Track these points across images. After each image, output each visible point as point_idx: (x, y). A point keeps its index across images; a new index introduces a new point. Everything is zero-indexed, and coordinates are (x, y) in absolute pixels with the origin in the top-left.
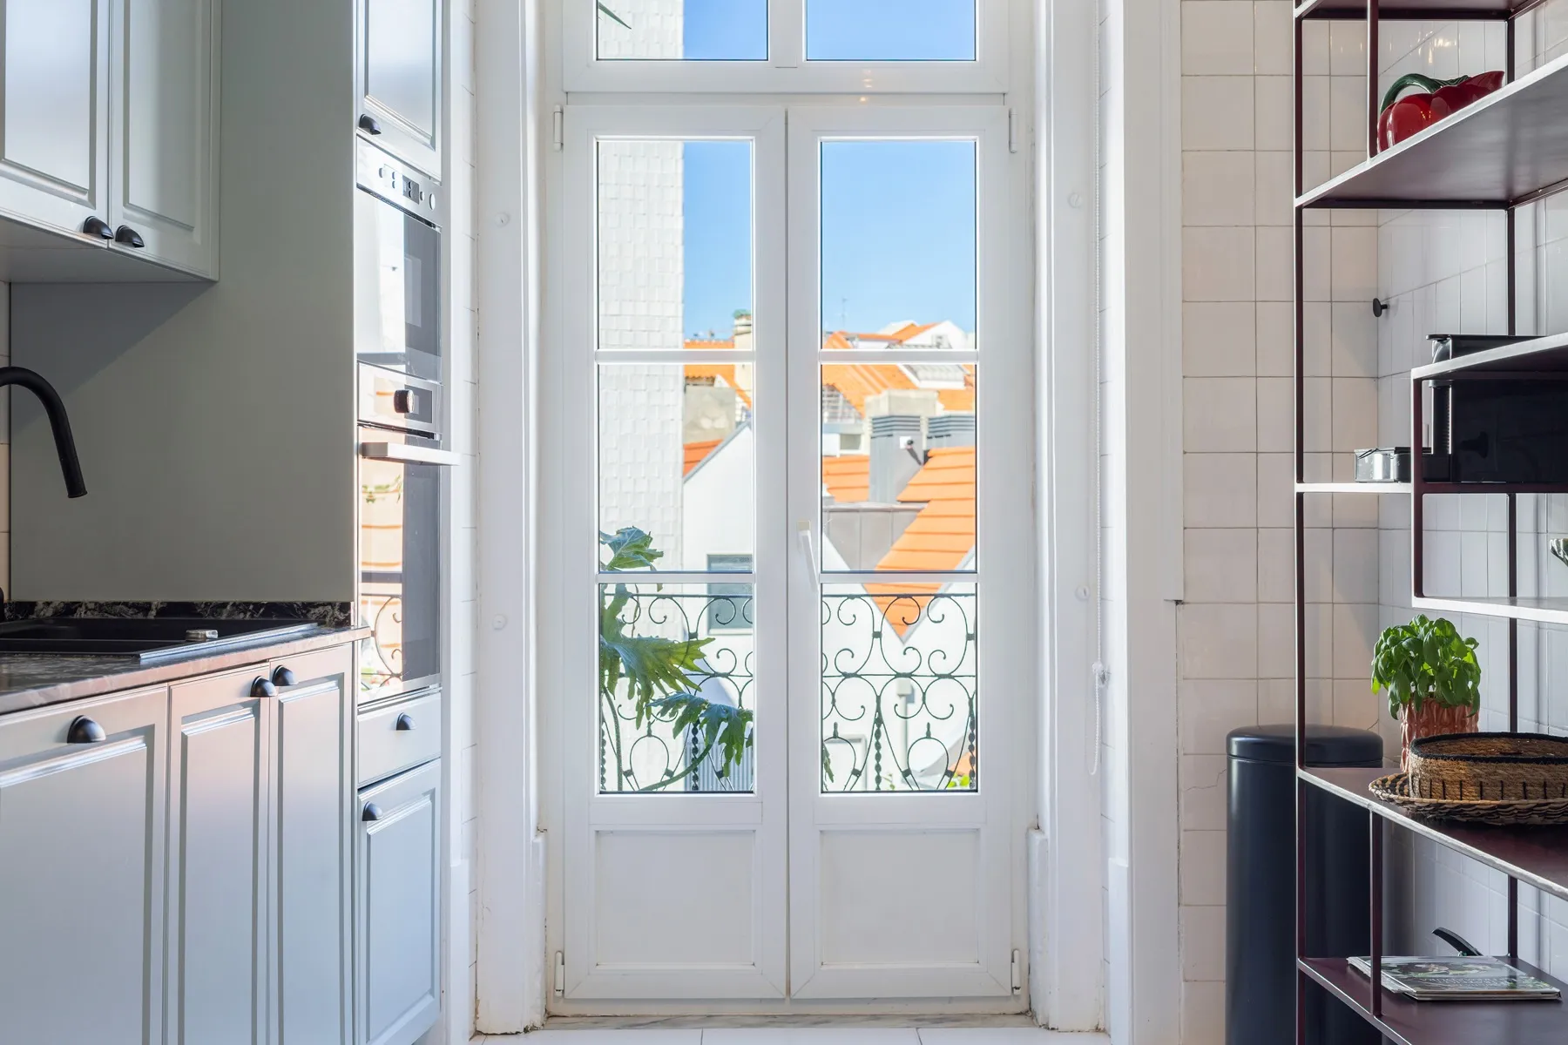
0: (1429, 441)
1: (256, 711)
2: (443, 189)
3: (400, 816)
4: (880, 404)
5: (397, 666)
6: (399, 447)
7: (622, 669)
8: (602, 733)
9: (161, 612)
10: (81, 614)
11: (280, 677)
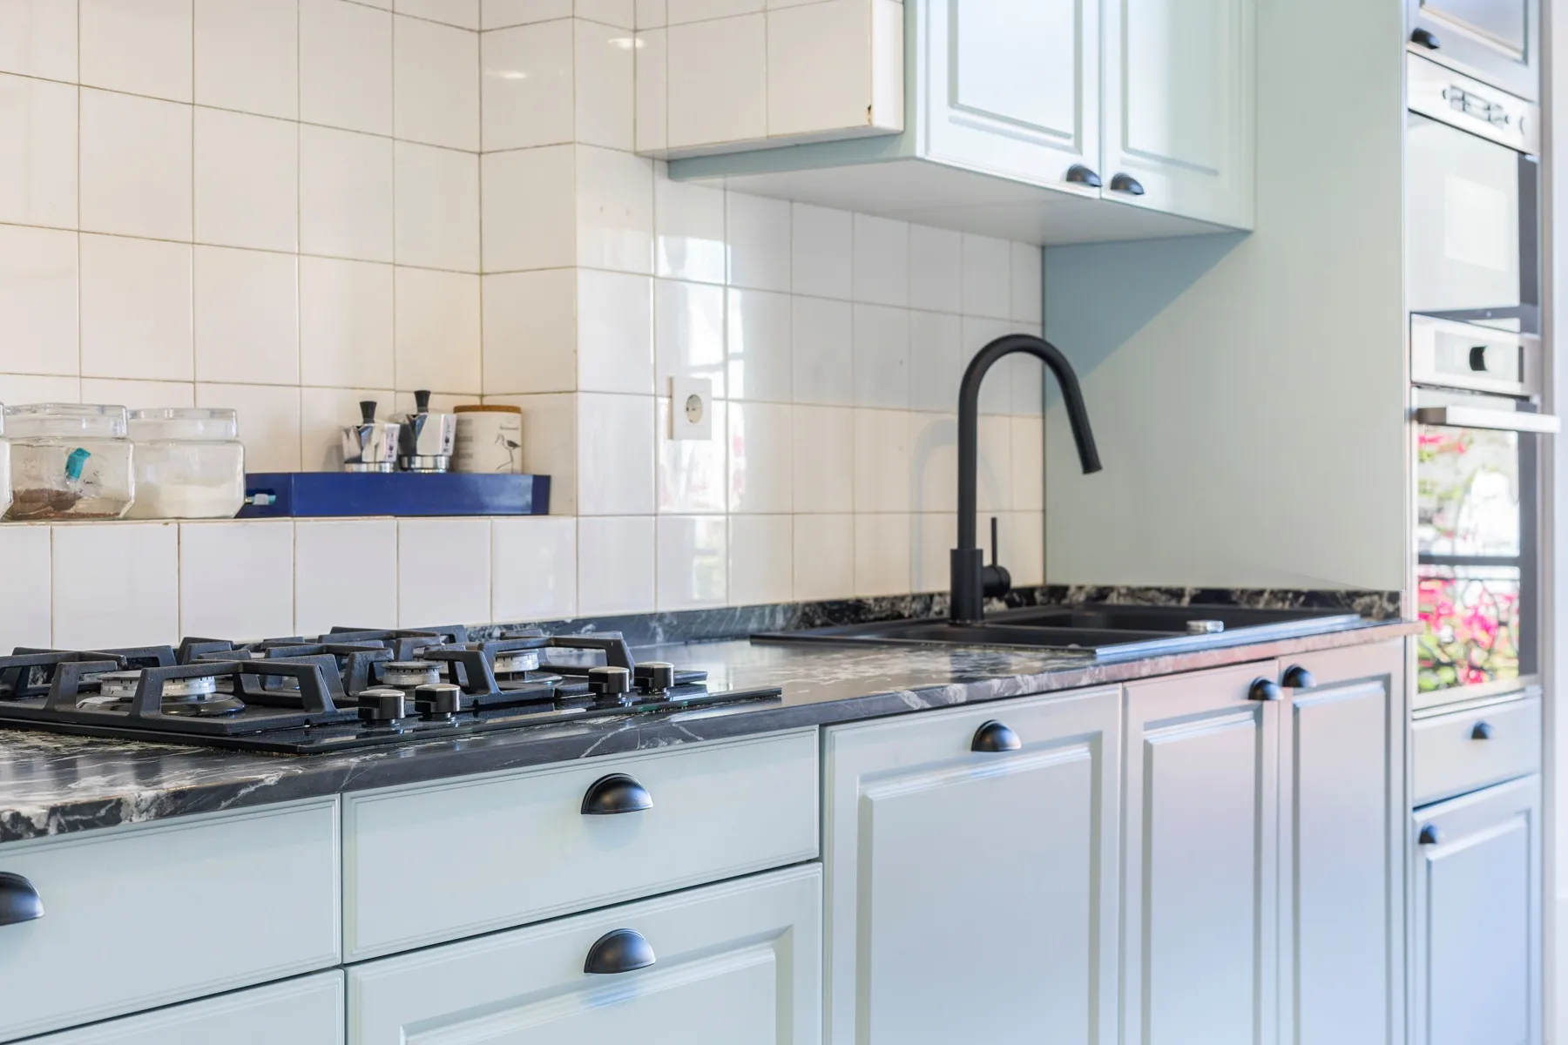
1: (1258, 716)
9: (1195, 599)
10: (1113, 599)
11: (1293, 678)
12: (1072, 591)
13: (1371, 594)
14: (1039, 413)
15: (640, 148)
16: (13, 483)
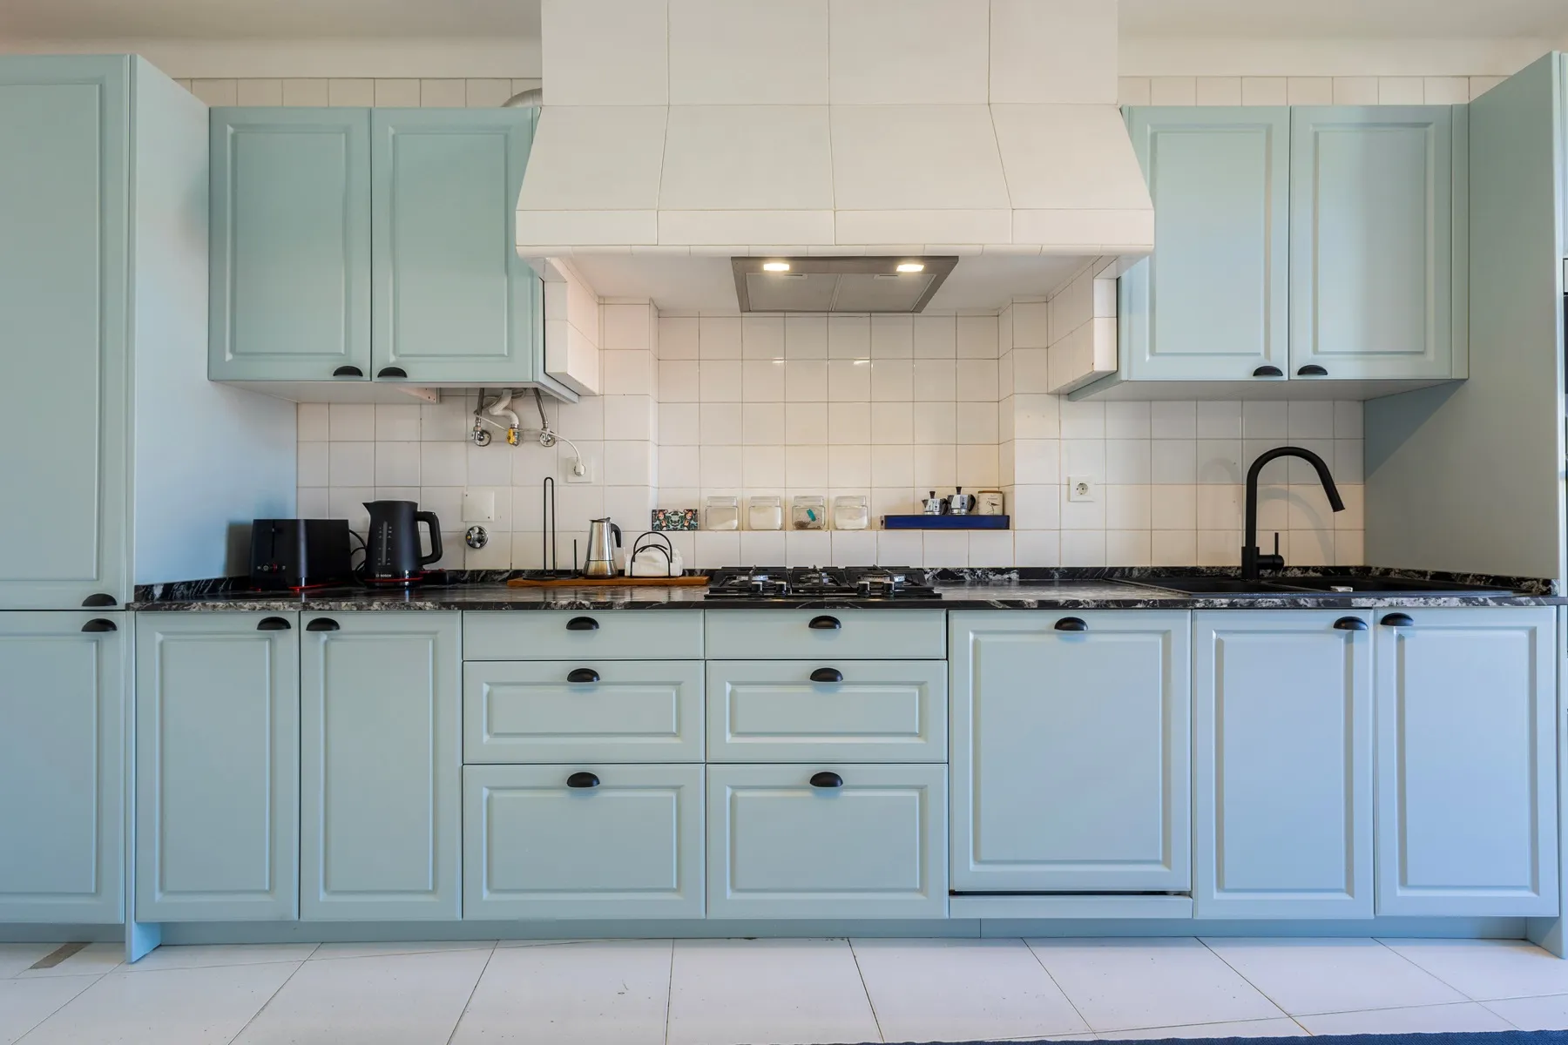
10: (1392, 575)
11: (1391, 620)
12: (1374, 569)
13: (1531, 580)
15: (1050, 390)
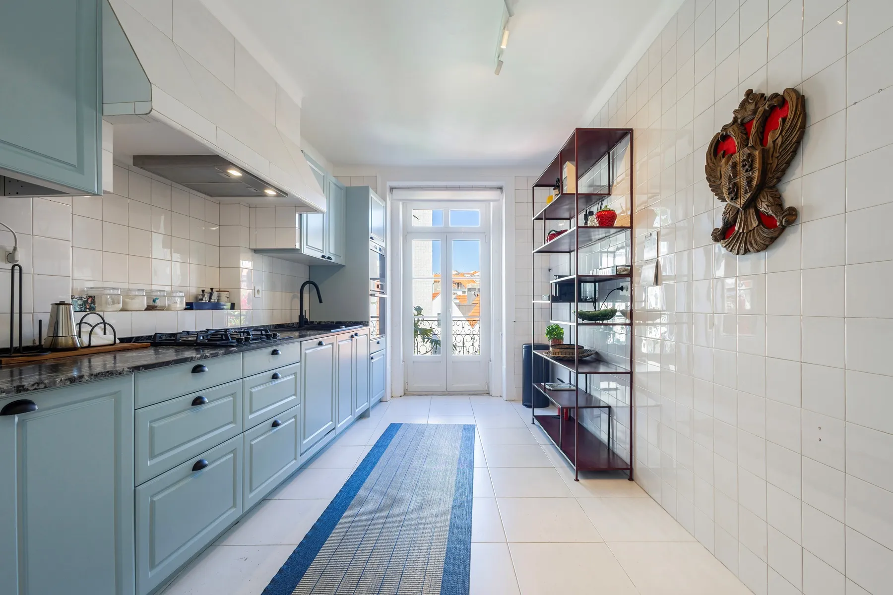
0: (554, 293)
1: (352, 341)
2: (385, 249)
3: (377, 359)
4: (469, 286)
5: (378, 333)
6: (378, 294)
7: (419, 333)
8: (414, 345)
9: (336, 323)
11: (356, 334)
12: (315, 322)
13: (364, 322)
14: (308, 293)
15: (250, 248)
16: (147, 303)
